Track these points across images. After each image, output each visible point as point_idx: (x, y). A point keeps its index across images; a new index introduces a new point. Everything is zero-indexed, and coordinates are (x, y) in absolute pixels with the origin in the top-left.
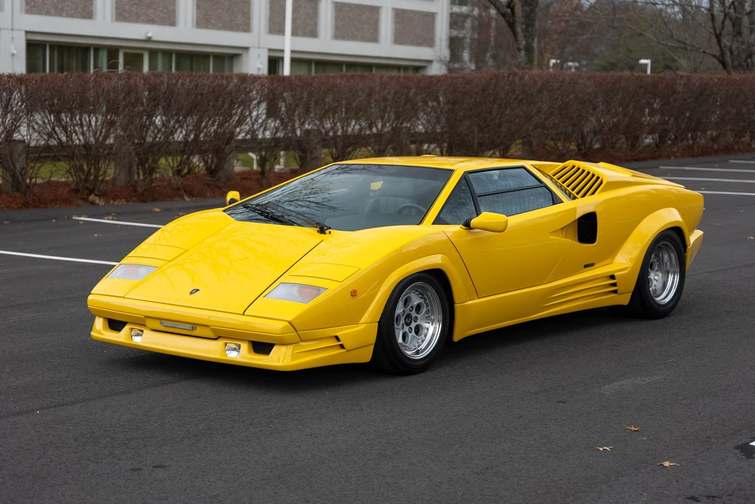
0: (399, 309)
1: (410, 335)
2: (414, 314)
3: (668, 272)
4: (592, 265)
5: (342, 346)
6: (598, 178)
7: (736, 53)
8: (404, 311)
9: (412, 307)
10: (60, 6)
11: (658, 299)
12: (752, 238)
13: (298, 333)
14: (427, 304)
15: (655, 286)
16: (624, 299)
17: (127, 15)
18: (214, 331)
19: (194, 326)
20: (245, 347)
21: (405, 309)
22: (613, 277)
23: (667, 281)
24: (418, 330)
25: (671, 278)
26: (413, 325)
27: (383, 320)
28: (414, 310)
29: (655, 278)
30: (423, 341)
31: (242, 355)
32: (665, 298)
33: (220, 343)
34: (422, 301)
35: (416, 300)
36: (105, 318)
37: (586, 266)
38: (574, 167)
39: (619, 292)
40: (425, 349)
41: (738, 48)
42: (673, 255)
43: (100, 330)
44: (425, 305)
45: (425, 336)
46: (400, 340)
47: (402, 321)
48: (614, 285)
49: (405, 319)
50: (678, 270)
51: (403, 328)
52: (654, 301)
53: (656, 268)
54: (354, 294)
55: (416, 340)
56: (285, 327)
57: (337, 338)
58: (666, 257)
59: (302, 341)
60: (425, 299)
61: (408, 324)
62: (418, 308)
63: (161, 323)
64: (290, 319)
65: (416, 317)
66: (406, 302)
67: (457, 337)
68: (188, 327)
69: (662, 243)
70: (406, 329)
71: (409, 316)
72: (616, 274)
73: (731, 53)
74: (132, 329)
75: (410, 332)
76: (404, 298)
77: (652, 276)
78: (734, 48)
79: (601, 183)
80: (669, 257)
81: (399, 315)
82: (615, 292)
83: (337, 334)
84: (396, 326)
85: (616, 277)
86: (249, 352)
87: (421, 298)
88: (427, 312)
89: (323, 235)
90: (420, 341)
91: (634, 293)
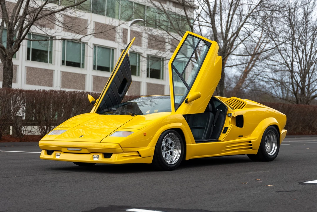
0: (164, 144)
1: (168, 155)
2: (170, 147)
3: (273, 143)
4: (242, 136)
5: (140, 156)
6: (244, 103)
7: (302, 101)
8: (165, 145)
9: (169, 144)
10: (40, 82)
11: (269, 154)
12: (308, 149)
13: (122, 149)
14: (175, 143)
15: (268, 149)
16: (255, 152)
17: (66, 85)
18: (88, 150)
19: (81, 148)
20: (101, 156)
21: (166, 144)
22: (250, 142)
23: (273, 146)
24: (171, 153)
25: (274, 145)
26: (169, 151)
27: (156, 147)
28: (170, 145)
29: (268, 146)
30: (173, 158)
31: (99, 159)
32: (272, 153)
33: (91, 155)
34: (173, 142)
35: (170, 141)
36: (45, 150)
37: (240, 136)
38: (234, 99)
39: (253, 148)
40: (174, 161)
41: (303, 99)
42: (274, 136)
43: (43, 155)
44: (174, 144)
45: (174, 156)
46: (164, 156)
47: (165, 149)
48: (251, 145)
49: (166, 148)
50: (276, 142)
51: (165, 152)
52: (268, 154)
53: (268, 142)
54: (145, 135)
55: (170, 158)
56: (117, 146)
57: (138, 152)
58: (272, 137)
59: (124, 152)
60: (174, 141)
61: (167, 151)
62: (171, 144)
63: (68, 149)
64: (119, 143)
65: (170, 148)
66: (166, 141)
67: (187, 158)
68: (78, 149)
69: (269, 131)
70: (166, 152)
71: (167, 147)
72: (252, 141)
73: (301, 101)
74: (56, 153)
75: (168, 154)
76: (166, 139)
77: (266, 145)
78: (302, 99)
79: (245, 105)
80: (273, 137)
81: (163, 146)
82: (251, 148)
83: (138, 150)
84: (162, 150)
85: (252, 142)
86: (102, 157)
87: (173, 140)
88: (175, 146)
89: (134, 117)
90: (172, 158)
91: (259, 149)
